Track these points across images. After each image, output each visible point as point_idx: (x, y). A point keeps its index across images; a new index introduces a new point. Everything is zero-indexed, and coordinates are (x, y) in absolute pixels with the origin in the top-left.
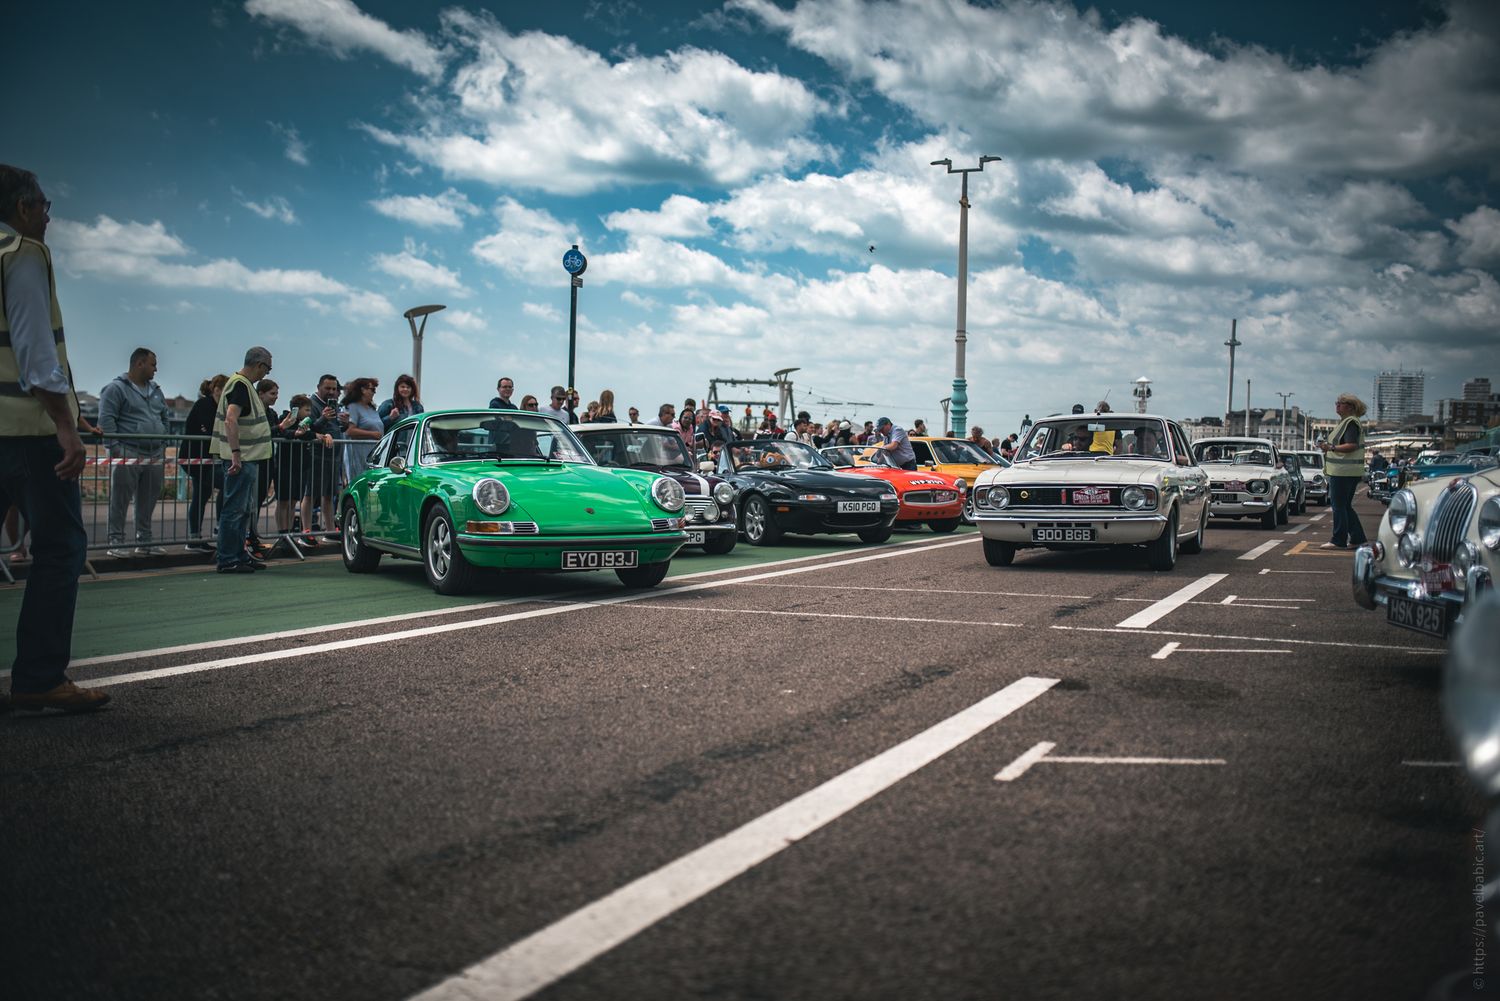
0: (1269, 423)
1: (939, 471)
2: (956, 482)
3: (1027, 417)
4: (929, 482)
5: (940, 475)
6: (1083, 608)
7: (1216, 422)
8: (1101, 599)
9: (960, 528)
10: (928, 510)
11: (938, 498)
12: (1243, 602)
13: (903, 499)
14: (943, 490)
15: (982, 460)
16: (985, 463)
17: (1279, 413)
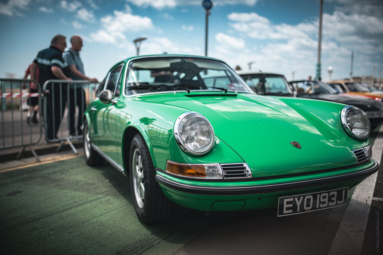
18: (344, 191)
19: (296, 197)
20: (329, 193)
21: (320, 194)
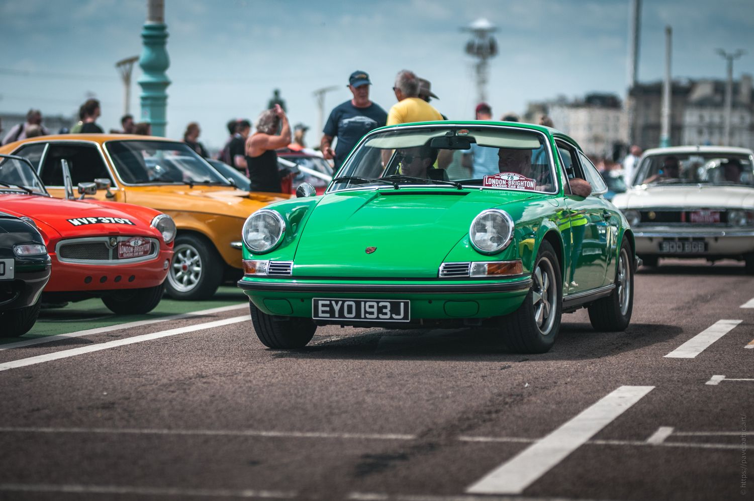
0: (702, 104)
1: (121, 200)
2: (156, 220)
3: (277, 93)
4: (105, 220)
5: (124, 208)
6: (403, 457)
7: (609, 102)
8: (434, 440)
9: (164, 306)
10: (104, 275)
11: (123, 250)
12: (685, 439)
13: (57, 252)
14: (132, 236)
15: (198, 179)
16: (206, 183)
17: (719, 87)
18: (402, 304)
19: (333, 300)
20: (378, 303)
21: (365, 302)
